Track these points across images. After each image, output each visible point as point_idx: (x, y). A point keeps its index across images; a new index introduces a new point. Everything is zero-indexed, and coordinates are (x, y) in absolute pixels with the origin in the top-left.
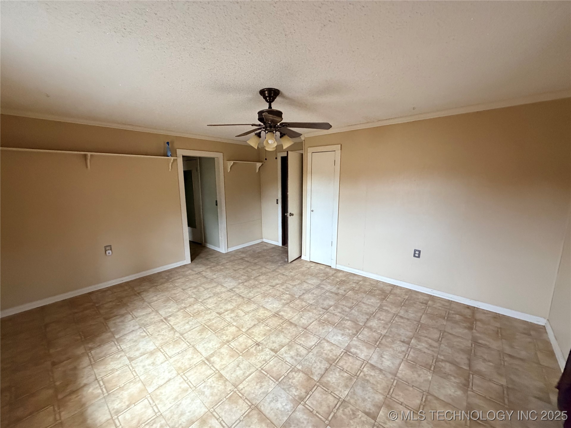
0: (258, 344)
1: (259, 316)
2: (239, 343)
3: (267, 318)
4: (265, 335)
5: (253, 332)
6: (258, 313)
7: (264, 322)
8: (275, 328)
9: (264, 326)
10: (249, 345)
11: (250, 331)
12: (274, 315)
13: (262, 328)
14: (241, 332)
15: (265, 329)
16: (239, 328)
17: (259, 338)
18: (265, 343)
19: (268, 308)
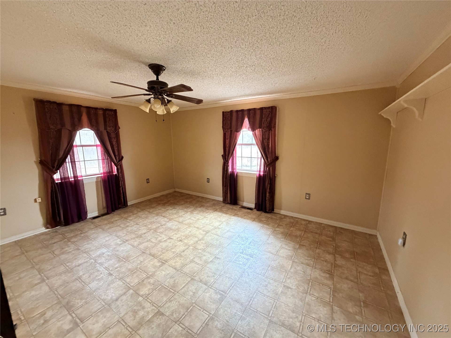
0: (180, 240)
1: (180, 260)
2: (193, 240)
3: (174, 258)
4: (176, 246)
5: (184, 247)
6: (181, 262)
7: (176, 255)
8: (167, 250)
9: (176, 251)
10: (186, 240)
11: (186, 247)
12: (166, 262)
13: (178, 250)
14: (193, 246)
15: (175, 249)
16: (195, 248)
17: (180, 244)
18: (176, 241)
19: (172, 269)
